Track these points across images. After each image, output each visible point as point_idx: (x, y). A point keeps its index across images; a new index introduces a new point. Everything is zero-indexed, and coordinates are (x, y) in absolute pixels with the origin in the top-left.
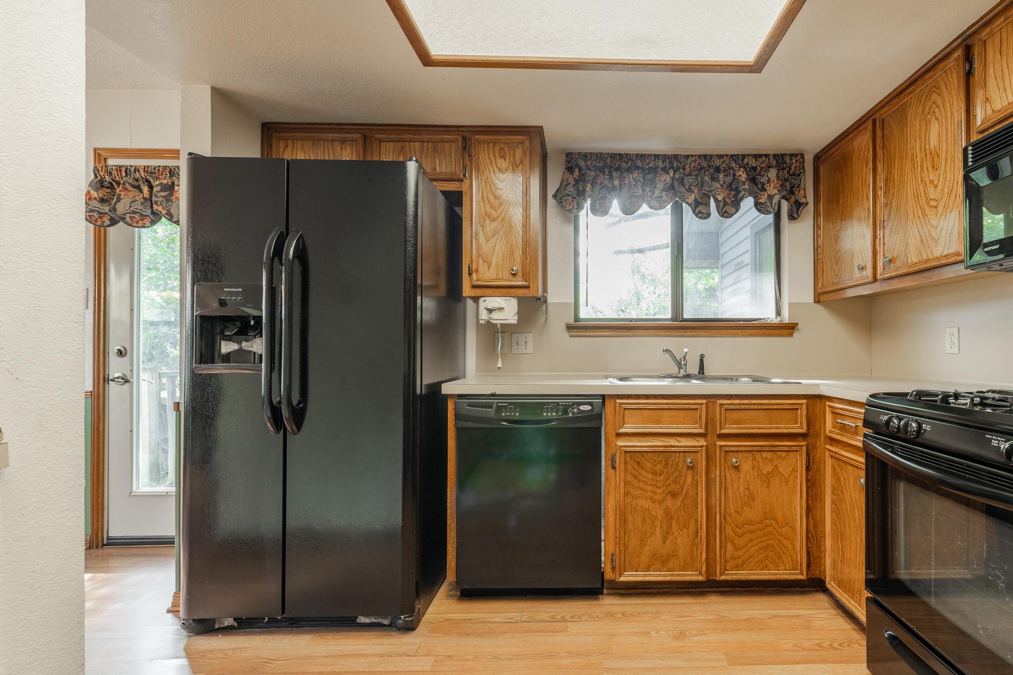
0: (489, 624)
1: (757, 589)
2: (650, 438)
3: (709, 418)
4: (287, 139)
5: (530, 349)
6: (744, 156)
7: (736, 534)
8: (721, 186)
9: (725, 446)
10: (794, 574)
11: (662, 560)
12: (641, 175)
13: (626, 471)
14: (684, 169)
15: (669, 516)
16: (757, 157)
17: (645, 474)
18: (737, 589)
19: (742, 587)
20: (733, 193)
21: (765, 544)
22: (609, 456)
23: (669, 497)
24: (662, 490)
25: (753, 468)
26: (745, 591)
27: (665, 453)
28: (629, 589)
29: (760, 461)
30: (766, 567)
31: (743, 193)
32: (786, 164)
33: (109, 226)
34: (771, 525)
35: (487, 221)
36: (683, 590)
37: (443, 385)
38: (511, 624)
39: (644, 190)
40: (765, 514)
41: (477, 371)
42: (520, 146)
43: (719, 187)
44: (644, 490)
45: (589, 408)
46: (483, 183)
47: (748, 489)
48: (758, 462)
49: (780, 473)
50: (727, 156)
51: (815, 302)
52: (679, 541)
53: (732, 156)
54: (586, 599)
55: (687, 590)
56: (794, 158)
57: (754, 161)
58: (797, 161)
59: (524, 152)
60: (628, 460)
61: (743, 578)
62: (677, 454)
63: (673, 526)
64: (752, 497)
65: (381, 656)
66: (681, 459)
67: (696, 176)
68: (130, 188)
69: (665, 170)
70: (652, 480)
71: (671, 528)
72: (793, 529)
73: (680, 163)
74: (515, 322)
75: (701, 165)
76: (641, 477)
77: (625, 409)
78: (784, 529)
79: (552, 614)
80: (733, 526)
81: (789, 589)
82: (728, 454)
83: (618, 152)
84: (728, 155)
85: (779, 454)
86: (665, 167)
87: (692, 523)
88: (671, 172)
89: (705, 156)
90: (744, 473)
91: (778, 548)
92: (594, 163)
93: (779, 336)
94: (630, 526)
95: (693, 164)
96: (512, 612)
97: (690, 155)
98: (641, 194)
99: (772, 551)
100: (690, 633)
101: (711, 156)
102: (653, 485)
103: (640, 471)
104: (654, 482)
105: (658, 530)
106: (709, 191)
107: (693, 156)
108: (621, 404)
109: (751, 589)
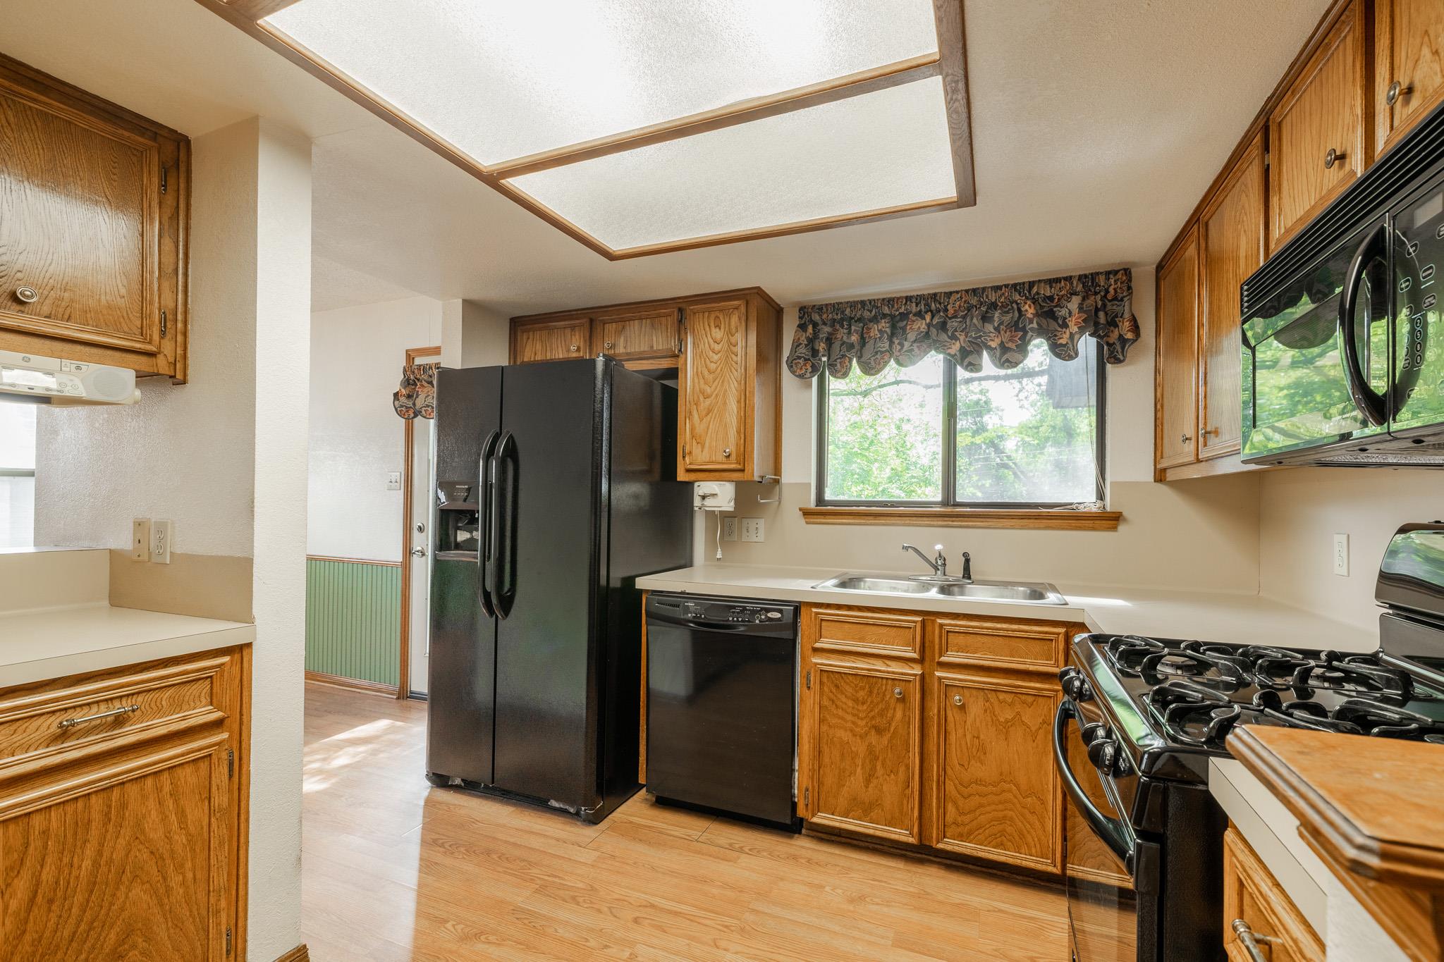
0: (665, 836)
1: (999, 873)
2: (852, 658)
3: (927, 641)
4: (528, 331)
5: (761, 537)
6: (1032, 284)
7: (959, 793)
8: (995, 329)
9: (945, 678)
10: (1042, 863)
11: (865, 809)
12: (887, 325)
13: (822, 693)
14: (946, 310)
15: (872, 755)
16: (1051, 282)
17: (844, 700)
18: (971, 866)
19: (978, 866)
20: (1021, 334)
21: (1000, 814)
22: (805, 673)
23: (873, 732)
24: (864, 722)
25: (986, 711)
26: (981, 871)
27: (869, 679)
28: (831, 834)
29: (996, 703)
30: (1001, 845)
31: (1030, 333)
32: (1100, 286)
33: (413, 418)
34: (1010, 791)
35: (702, 398)
36: (898, 851)
37: (637, 579)
38: (686, 841)
39: (891, 343)
40: (1001, 774)
41: (706, 560)
42: (736, 312)
43: (993, 330)
44: (842, 718)
45: (779, 615)
46: (698, 357)
47: (978, 738)
48: (991, 704)
49: (1023, 722)
50: (1006, 286)
51: (1155, 481)
52: (884, 788)
53: (1015, 286)
54: (778, 834)
55: (904, 852)
56: (1111, 276)
57: (1048, 289)
58: (1116, 282)
59: (740, 318)
60: (825, 680)
61: (968, 852)
62: (884, 681)
63: (878, 768)
64: (982, 749)
65: (558, 840)
66: (889, 687)
67: (964, 317)
68: (426, 384)
69: (920, 315)
70: (853, 708)
71: (876, 769)
72: (1043, 802)
73: (940, 303)
74: (732, 509)
75: (968, 303)
76: (839, 703)
77: (822, 620)
78: (1029, 799)
79: (732, 841)
80: (957, 782)
81: (1048, 884)
82: (950, 688)
83: (859, 299)
84: (1008, 285)
85: (1023, 697)
86: (920, 311)
87: (902, 769)
88: (928, 317)
89: (974, 290)
90: (972, 715)
91: (1020, 823)
92: (830, 315)
93: (1094, 529)
94: (826, 760)
95: (958, 303)
96: (695, 830)
97: (954, 292)
98: (888, 348)
99: (1011, 825)
100: (871, 900)
101: (984, 289)
102: (854, 715)
103: (839, 696)
104: (856, 712)
105: (859, 770)
106: (976, 338)
107: (957, 292)
108: (817, 614)
109: (990, 871)
